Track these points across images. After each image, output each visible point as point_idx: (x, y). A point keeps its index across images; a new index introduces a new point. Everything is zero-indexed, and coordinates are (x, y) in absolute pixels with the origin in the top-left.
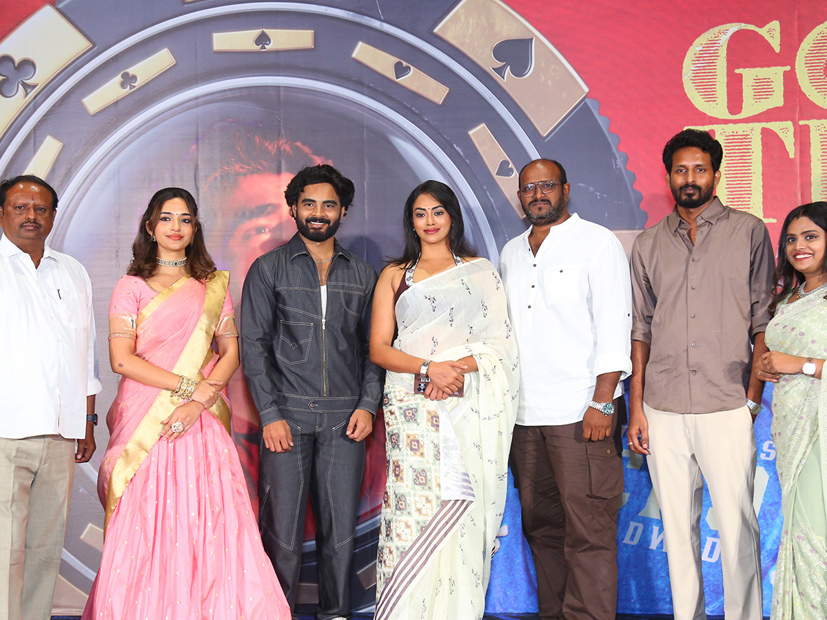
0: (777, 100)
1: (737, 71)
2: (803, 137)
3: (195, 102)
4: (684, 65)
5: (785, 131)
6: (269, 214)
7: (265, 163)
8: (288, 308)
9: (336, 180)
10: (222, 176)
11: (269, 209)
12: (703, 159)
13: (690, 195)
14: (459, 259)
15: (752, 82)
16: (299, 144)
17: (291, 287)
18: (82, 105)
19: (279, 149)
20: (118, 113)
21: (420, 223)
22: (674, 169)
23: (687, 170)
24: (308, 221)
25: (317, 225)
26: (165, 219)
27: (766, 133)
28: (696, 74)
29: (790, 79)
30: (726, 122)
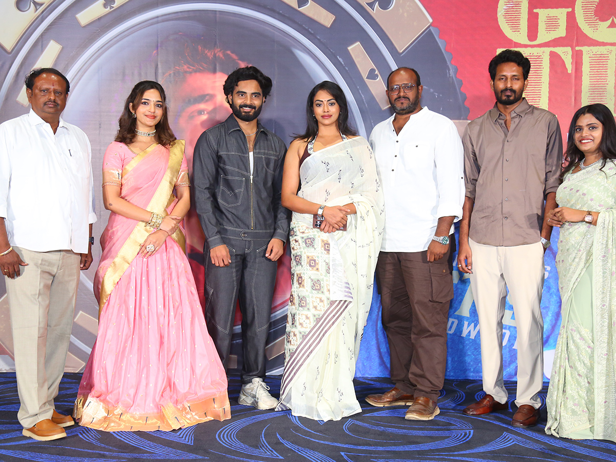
0: (561, 32)
1: (535, 11)
2: (578, 58)
3: (156, 20)
4: (499, 6)
5: (566, 53)
6: (207, 101)
7: (205, 65)
8: (227, 167)
9: (260, 78)
10: (174, 73)
11: (207, 97)
12: (518, 72)
13: (508, 96)
14: (344, 136)
15: (544, 19)
16: (229, 52)
17: (229, 152)
18: (76, 18)
19: (215, 55)
20: (101, 26)
21: (319, 111)
22: (497, 77)
23: (507, 79)
24: (241, 107)
25: (247, 109)
26: (145, 103)
27: (553, 55)
28: (507, 12)
29: (571, 17)
30: (526, 46)
